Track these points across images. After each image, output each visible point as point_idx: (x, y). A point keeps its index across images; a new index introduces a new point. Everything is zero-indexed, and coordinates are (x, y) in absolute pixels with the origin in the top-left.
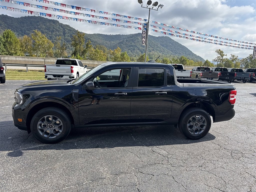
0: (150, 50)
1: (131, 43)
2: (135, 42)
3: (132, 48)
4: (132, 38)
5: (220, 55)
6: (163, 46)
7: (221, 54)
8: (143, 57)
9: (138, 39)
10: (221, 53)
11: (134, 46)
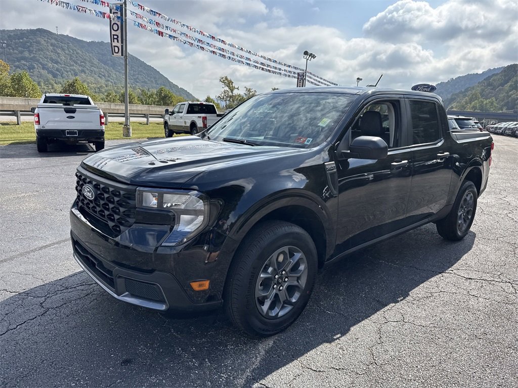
0: (74, 70)
1: (21, 52)
2: (31, 48)
3: (24, 65)
4: (22, 39)
5: (227, 88)
6: (105, 63)
7: (229, 86)
8: (73, 86)
9: (38, 43)
10: (229, 84)
11: (31, 59)
